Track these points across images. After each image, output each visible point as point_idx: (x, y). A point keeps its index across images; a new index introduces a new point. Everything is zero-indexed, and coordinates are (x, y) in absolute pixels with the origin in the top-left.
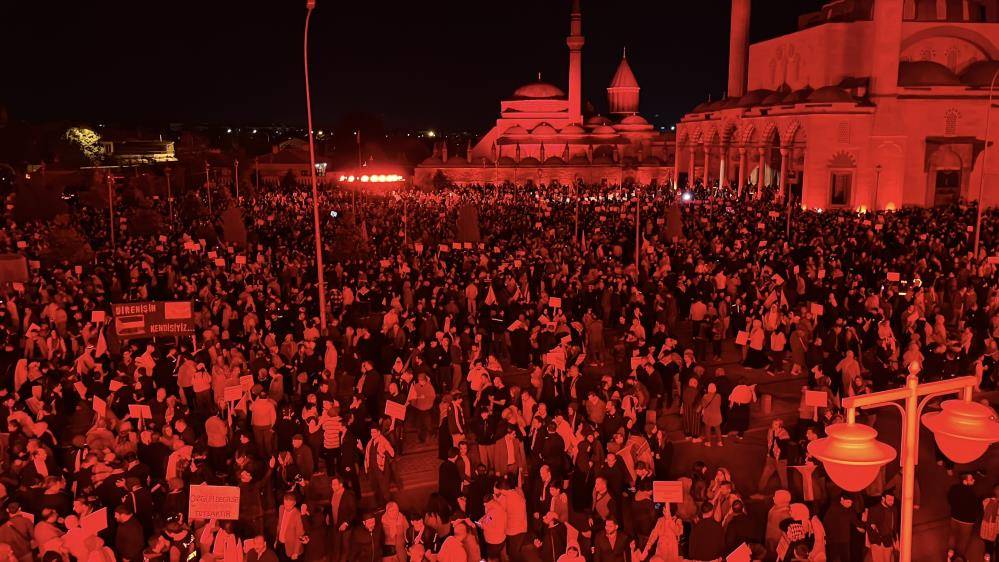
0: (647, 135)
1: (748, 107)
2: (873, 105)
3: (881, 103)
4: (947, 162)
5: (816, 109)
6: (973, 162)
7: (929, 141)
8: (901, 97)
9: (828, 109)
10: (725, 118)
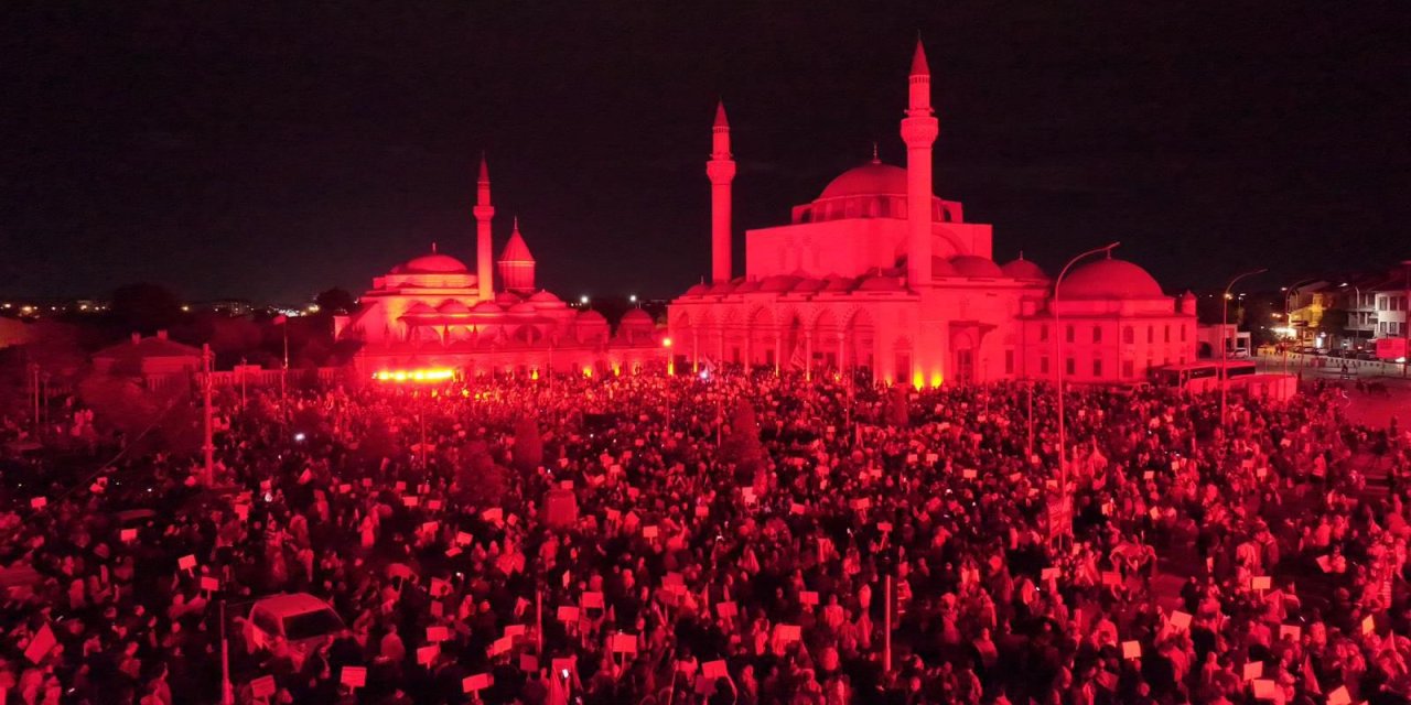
0: (563, 314)
1: (784, 292)
2: (917, 294)
3: (925, 292)
4: (963, 344)
5: (881, 297)
6: (980, 341)
7: (952, 324)
8: (935, 287)
9: (889, 297)
10: (750, 302)
